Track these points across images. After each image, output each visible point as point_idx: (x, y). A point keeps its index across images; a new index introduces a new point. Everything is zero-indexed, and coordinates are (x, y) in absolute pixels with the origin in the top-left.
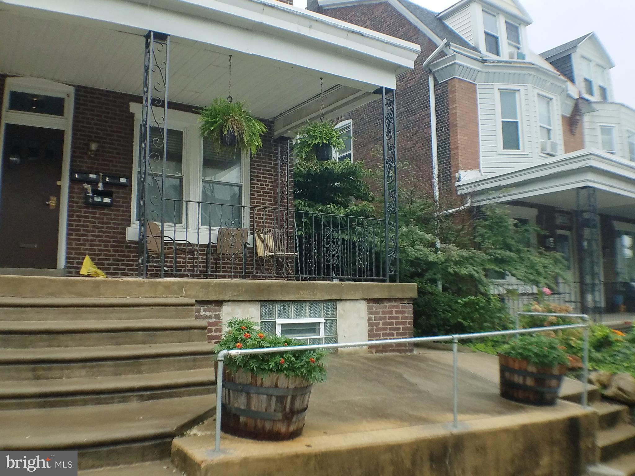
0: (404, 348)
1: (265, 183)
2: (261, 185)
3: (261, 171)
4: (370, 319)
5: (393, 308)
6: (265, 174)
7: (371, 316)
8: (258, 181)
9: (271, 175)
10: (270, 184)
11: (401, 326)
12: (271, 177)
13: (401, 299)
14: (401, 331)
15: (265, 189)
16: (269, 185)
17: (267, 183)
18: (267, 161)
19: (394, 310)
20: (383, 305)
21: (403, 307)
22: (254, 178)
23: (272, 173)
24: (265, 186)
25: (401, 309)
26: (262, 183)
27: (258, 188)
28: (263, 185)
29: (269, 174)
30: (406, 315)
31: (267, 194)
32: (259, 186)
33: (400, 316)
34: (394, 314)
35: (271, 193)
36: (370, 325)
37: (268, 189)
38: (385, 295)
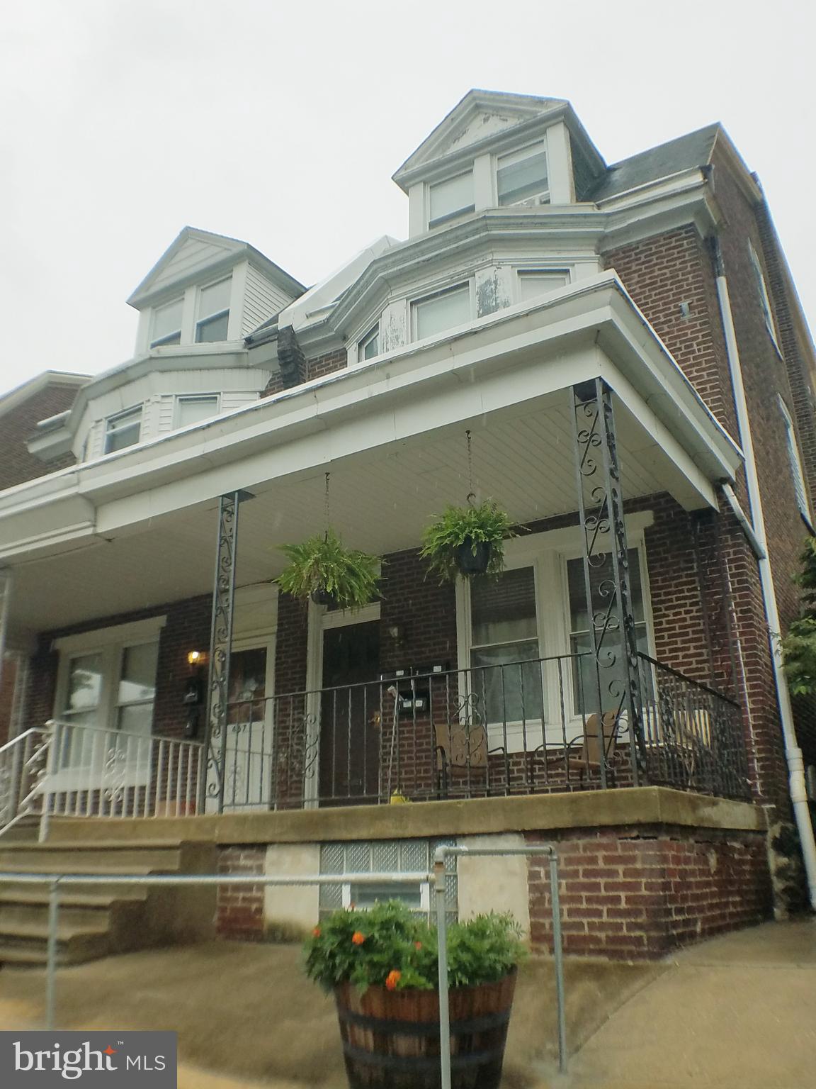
0: (633, 948)
1: (682, 610)
2: (675, 614)
3: (673, 589)
4: (533, 876)
5: (598, 850)
6: (682, 591)
7: (537, 869)
8: (667, 609)
9: (695, 589)
10: (694, 608)
11: (623, 895)
12: (695, 593)
13: (618, 829)
14: (623, 905)
15: (684, 620)
16: (692, 611)
17: (688, 608)
18: (682, 565)
19: (601, 854)
20: (569, 843)
21: (625, 848)
22: (659, 606)
23: (697, 584)
24: (683, 616)
25: (620, 852)
26: (677, 610)
27: (668, 622)
28: (680, 613)
29: (689, 590)
30: (639, 866)
31: (690, 630)
32: (671, 618)
33: (620, 868)
34: (601, 865)
35: (699, 624)
36: (533, 888)
37: (692, 618)
38: (564, 821)
